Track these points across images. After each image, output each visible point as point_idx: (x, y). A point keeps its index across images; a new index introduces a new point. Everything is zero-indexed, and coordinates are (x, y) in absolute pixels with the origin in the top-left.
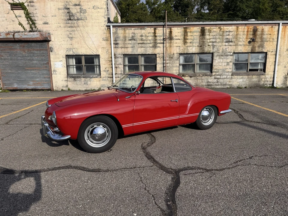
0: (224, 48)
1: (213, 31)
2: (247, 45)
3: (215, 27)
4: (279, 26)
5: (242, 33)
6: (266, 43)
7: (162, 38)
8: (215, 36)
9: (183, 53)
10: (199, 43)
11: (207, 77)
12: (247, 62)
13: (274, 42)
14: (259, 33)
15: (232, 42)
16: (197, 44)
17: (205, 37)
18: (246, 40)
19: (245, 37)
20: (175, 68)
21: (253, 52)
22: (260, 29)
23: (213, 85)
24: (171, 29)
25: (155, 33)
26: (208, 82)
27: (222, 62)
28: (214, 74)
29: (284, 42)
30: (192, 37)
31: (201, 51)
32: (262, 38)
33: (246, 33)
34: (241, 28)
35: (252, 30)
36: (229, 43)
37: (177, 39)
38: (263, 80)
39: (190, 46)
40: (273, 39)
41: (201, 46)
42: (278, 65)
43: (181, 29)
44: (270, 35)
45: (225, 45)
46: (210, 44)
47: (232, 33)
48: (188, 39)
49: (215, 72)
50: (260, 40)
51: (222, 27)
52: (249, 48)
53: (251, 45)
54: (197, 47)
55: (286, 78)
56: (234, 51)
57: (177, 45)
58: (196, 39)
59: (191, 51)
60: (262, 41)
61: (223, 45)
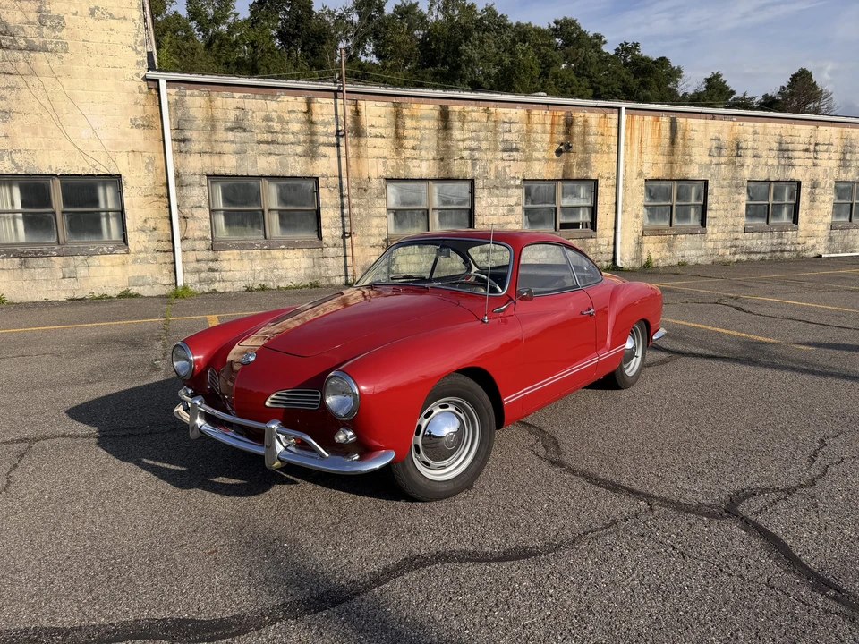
0: (501, 165)
1: (469, 118)
2: (553, 160)
3: (475, 108)
4: (619, 114)
5: (538, 128)
6: (593, 155)
7: (332, 129)
8: (475, 131)
9: (394, 177)
10: (438, 151)
12: (554, 206)
13: (611, 155)
14: (577, 129)
15: (517, 150)
16: (432, 154)
17: (452, 135)
18: (551, 148)
19: (547, 137)
20: (375, 222)
21: (566, 177)
22: (579, 119)
24: (356, 105)
25: (309, 111)
27: (496, 206)
29: (632, 156)
30: (418, 131)
31: (443, 174)
32: (584, 143)
33: (548, 127)
34: (537, 114)
35: (562, 122)
36: (511, 154)
37: (376, 136)
38: (593, 249)
39: (413, 159)
40: (609, 146)
41: (442, 160)
42: (623, 212)
43: (385, 106)
44: (603, 135)
45: (503, 160)
46: (466, 154)
47: (518, 125)
48: (405, 137)
50: (581, 148)
51: (493, 110)
52: (557, 167)
53: (561, 161)
54: (432, 162)
55: (640, 244)
56: (524, 175)
57: (377, 152)
58: (429, 139)
59: (416, 174)
60: (585, 151)
61: (497, 159)
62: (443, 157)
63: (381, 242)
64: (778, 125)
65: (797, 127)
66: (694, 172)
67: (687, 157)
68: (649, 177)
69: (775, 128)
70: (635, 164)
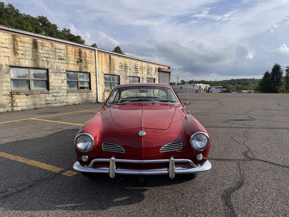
0: (58, 65)
1: (45, 46)
2: (76, 64)
3: (47, 42)
4: (95, 51)
5: (70, 53)
6: (88, 64)
8: (47, 51)
9: (14, 66)
10: (33, 56)
11: (45, 94)
12: (77, 81)
13: (94, 65)
14: (83, 55)
15: (63, 59)
16: (30, 57)
17: (38, 51)
18: (75, 60)
19: (73, 56)
20: (5, 84)
21: (81, 71)
22: (83, 52)
23: (52, 104)
26: (47, 100)
27: (57, 79)
28: (51, 91)
29: (100, 66)
30: (24, 48)
31: (36, 66)
32: (85, 60)
33: (74, 53)
34: (70, 48)
35: (78, 52)
36: (62, 61)
37: (4, 47)
38: (91, 96)
39: (22, 59)
40: (93, 62)
41: (35, 60)
42: (99, 84)
43: (8, 36)
44: (91, 58)
45: (58, 62)
46: (44, 59)
47: (63, 51)
48: (18, 50)
49: (52, 89)
50: (84, 62)
51: (54, 44)
52: (77, 67)
53: (78, 65)
54: (31, 61)
55: (104, 94)
56: (66, 69)
57: (5, 54)
58: (29, 52)
59: (24, 65)
60: (86, 63)
61: (56, 62)
62: (35, 59)
63: (9, 93)
64: (134, 61)
65: (138, 62)
66: (116, 73)
67: (114, 68)
68: (105, 73)
69: (133, 62)
70: (101, 69)
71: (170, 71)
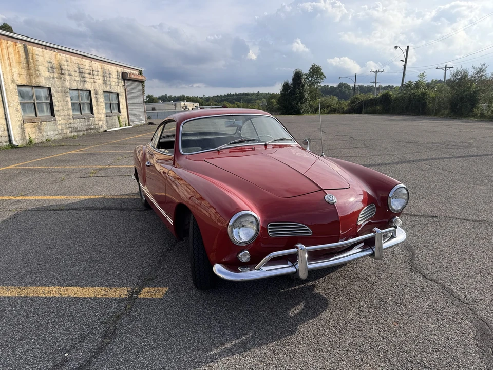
29: (6, 68)
42: (9, 107)
55: (23, 129)
65: (84, 60)
66: (43, 82)
67: (37, 72)
68: (19, 83)
69: (75, 59)
70: (8, 74)
71: (143, 78)
